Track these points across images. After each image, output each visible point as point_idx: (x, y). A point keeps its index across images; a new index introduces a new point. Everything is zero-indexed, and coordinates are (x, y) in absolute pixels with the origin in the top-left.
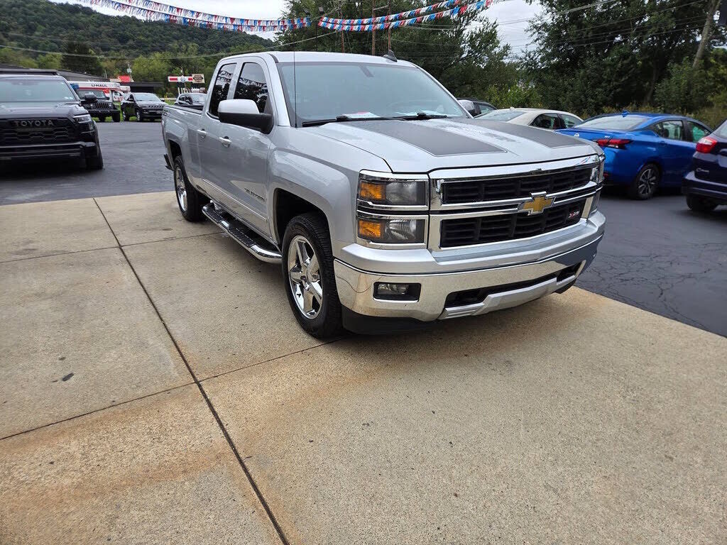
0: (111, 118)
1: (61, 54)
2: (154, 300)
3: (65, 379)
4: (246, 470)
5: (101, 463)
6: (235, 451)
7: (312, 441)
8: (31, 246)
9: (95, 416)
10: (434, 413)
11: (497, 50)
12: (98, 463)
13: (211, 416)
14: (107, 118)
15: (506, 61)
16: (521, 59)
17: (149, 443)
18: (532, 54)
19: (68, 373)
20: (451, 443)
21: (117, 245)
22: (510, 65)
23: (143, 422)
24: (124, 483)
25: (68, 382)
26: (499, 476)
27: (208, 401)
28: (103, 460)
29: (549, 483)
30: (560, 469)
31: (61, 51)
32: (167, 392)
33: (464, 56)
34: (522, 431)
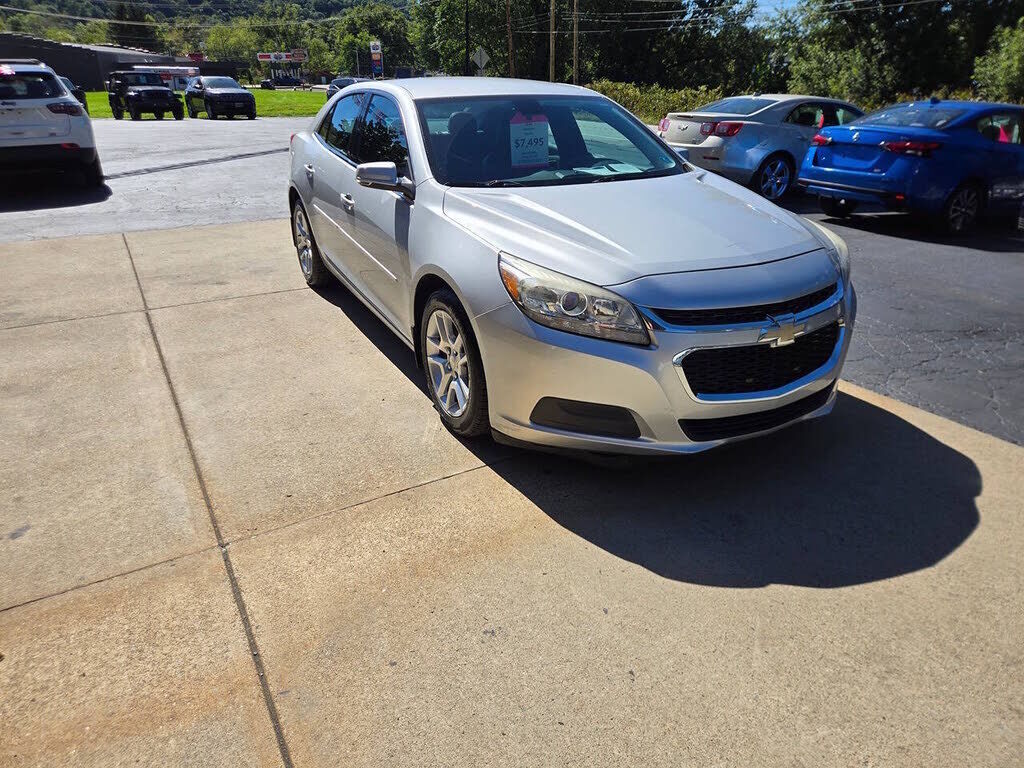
0: (171, 113)
1: (106, 21)
2: (180, 398)
3: (14, 536)
4: (274, 717)
5: (39, 697)
6: (262, 678)
7: (395, 664)
8: (12, 310)
9: (46, 606)
10: (606, 612)
11: (737, 8)
12: (32, 697)
13: (233, 608)
14: (166, 114)
15: (750, 24)
16: (773, 21)
17: (123, 660)
18: (790, 14)
19: (22, 524)
20: (631, 673)
21: (142, 307)
22: (756, 31)
23: (122, 619)
24: (69, 736)
25: (18, 540)
26: (713, 743)
27: (234, 582)
28: (44, 689)
29: (802, 759)
30: (823, 732)
31: (107, 17)
32: (170, 563)
33: (687, 18)
34: (757, 651)
